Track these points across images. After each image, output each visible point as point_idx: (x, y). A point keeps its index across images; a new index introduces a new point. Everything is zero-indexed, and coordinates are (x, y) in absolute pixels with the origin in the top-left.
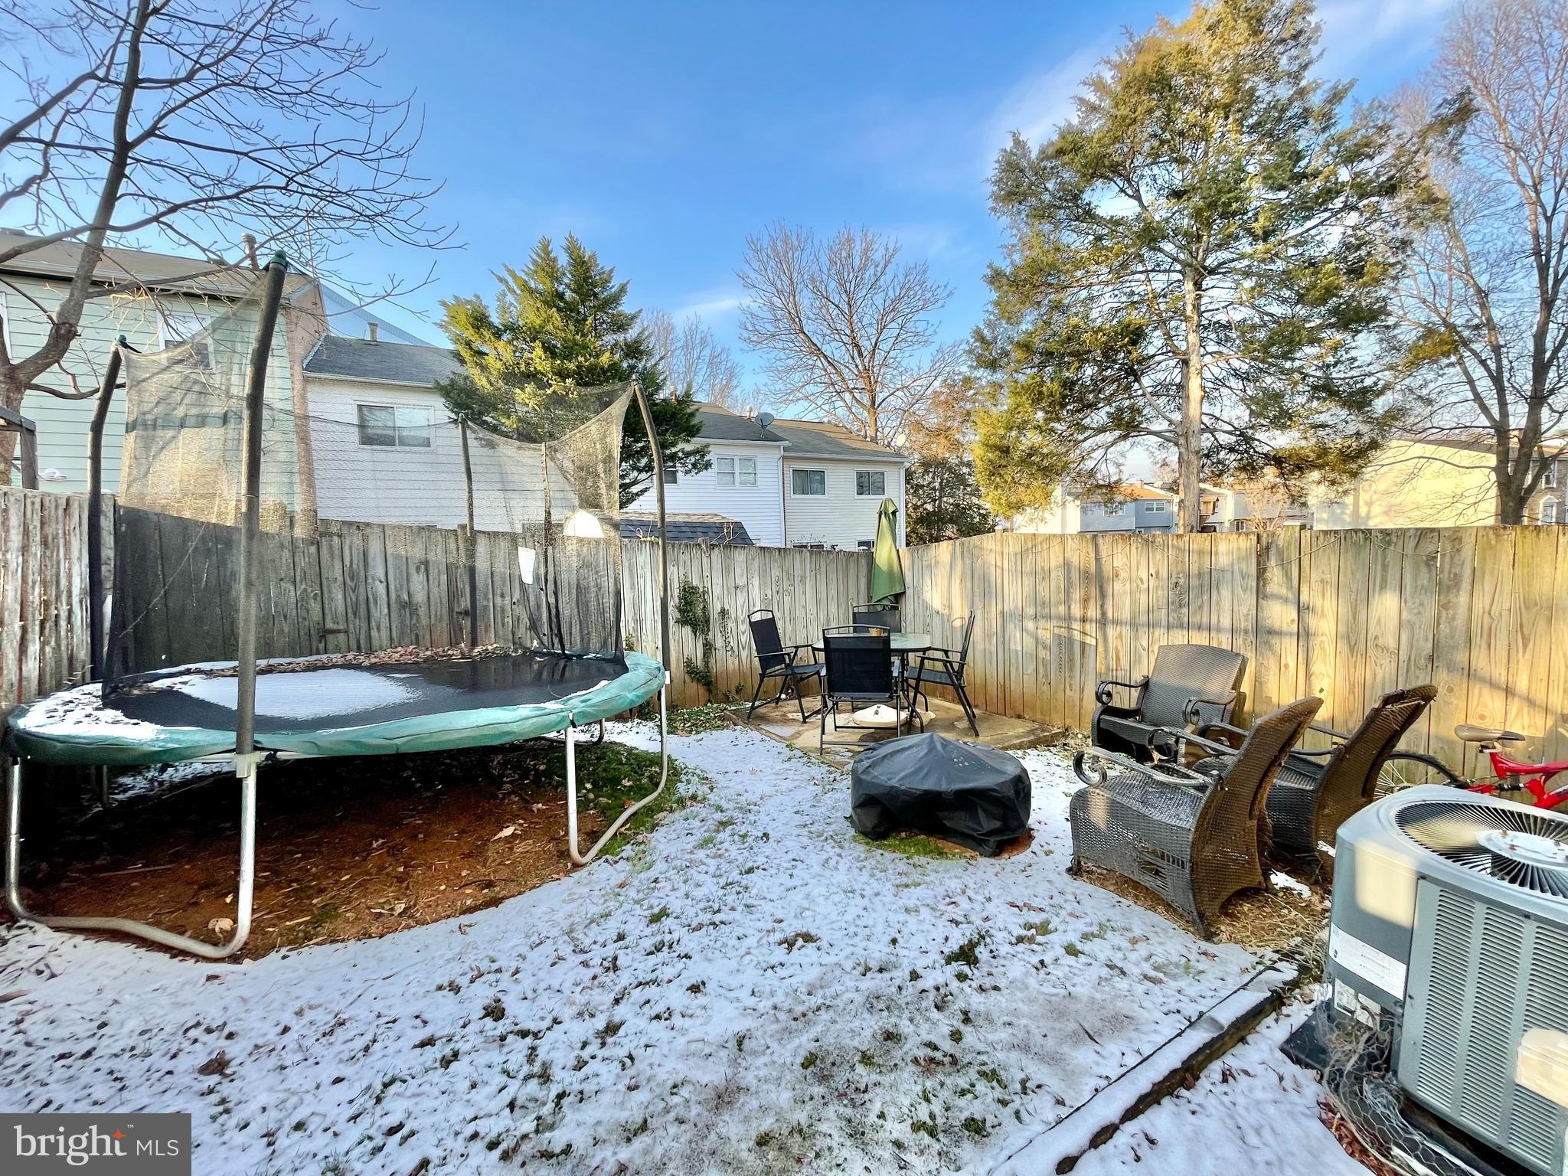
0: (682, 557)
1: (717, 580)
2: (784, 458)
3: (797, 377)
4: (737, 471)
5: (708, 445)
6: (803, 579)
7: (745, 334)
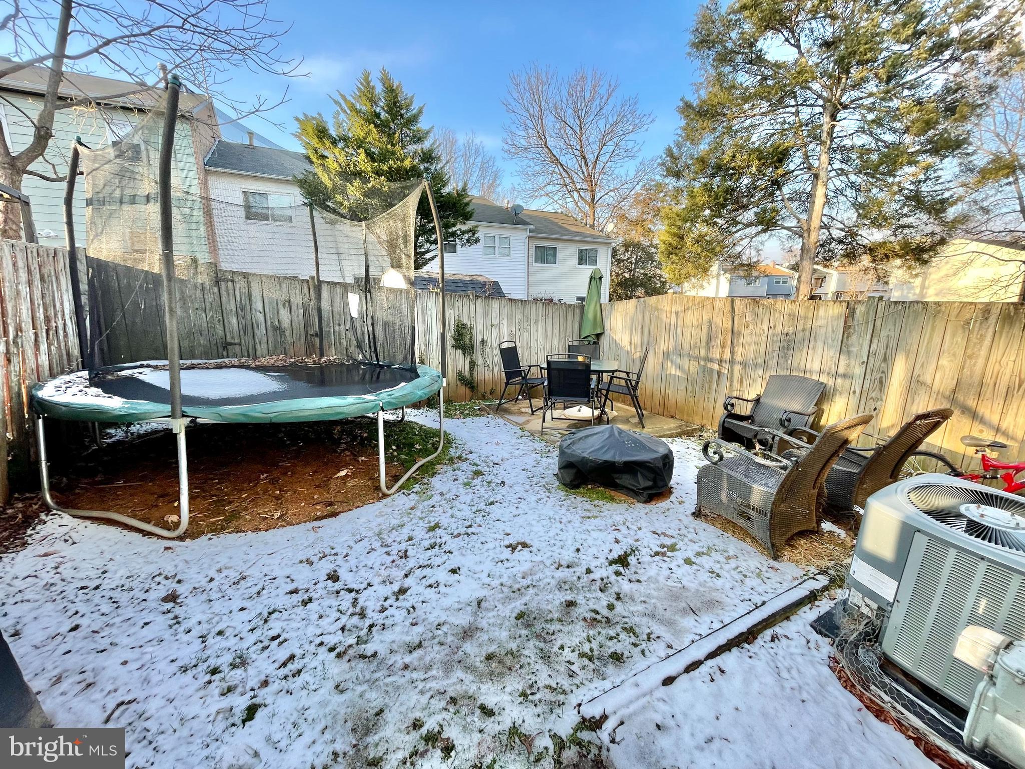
0: (457, 304)
1: (480, 320)
2: (529, 237)
3: (541, 180)
4: (497, 245)
5: (477, 226)
6: (537, 322)
7: (506, 147)
